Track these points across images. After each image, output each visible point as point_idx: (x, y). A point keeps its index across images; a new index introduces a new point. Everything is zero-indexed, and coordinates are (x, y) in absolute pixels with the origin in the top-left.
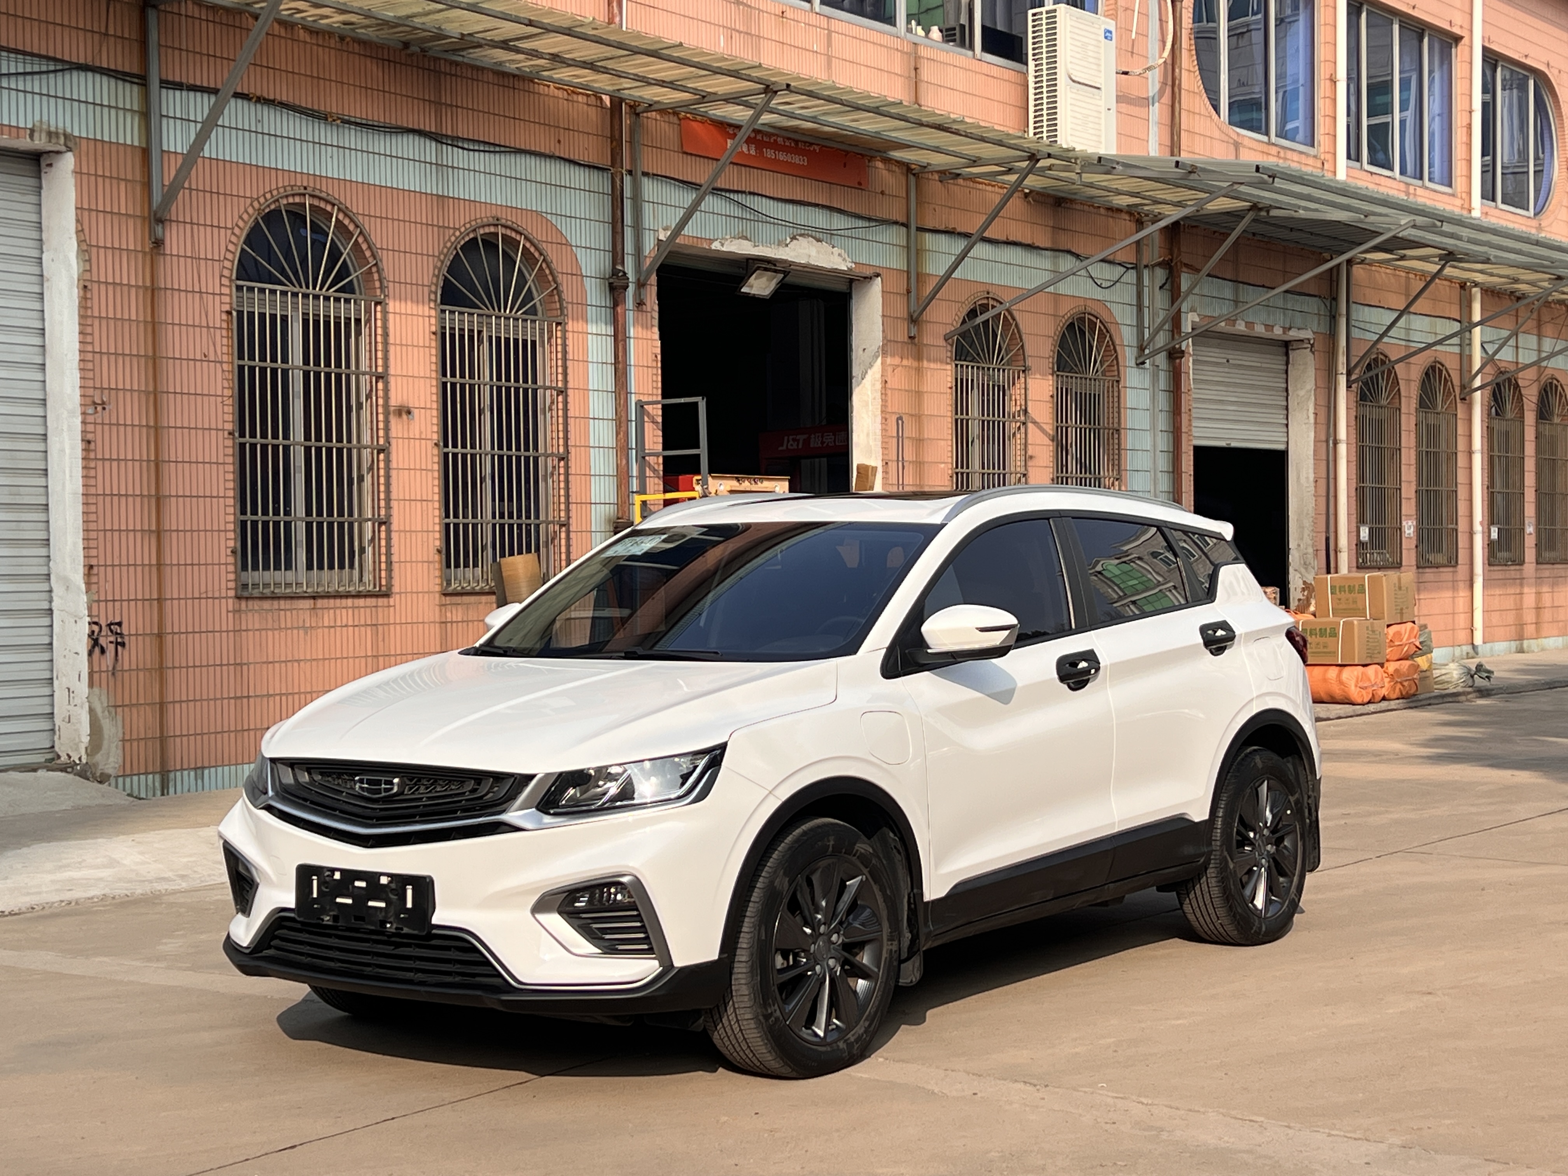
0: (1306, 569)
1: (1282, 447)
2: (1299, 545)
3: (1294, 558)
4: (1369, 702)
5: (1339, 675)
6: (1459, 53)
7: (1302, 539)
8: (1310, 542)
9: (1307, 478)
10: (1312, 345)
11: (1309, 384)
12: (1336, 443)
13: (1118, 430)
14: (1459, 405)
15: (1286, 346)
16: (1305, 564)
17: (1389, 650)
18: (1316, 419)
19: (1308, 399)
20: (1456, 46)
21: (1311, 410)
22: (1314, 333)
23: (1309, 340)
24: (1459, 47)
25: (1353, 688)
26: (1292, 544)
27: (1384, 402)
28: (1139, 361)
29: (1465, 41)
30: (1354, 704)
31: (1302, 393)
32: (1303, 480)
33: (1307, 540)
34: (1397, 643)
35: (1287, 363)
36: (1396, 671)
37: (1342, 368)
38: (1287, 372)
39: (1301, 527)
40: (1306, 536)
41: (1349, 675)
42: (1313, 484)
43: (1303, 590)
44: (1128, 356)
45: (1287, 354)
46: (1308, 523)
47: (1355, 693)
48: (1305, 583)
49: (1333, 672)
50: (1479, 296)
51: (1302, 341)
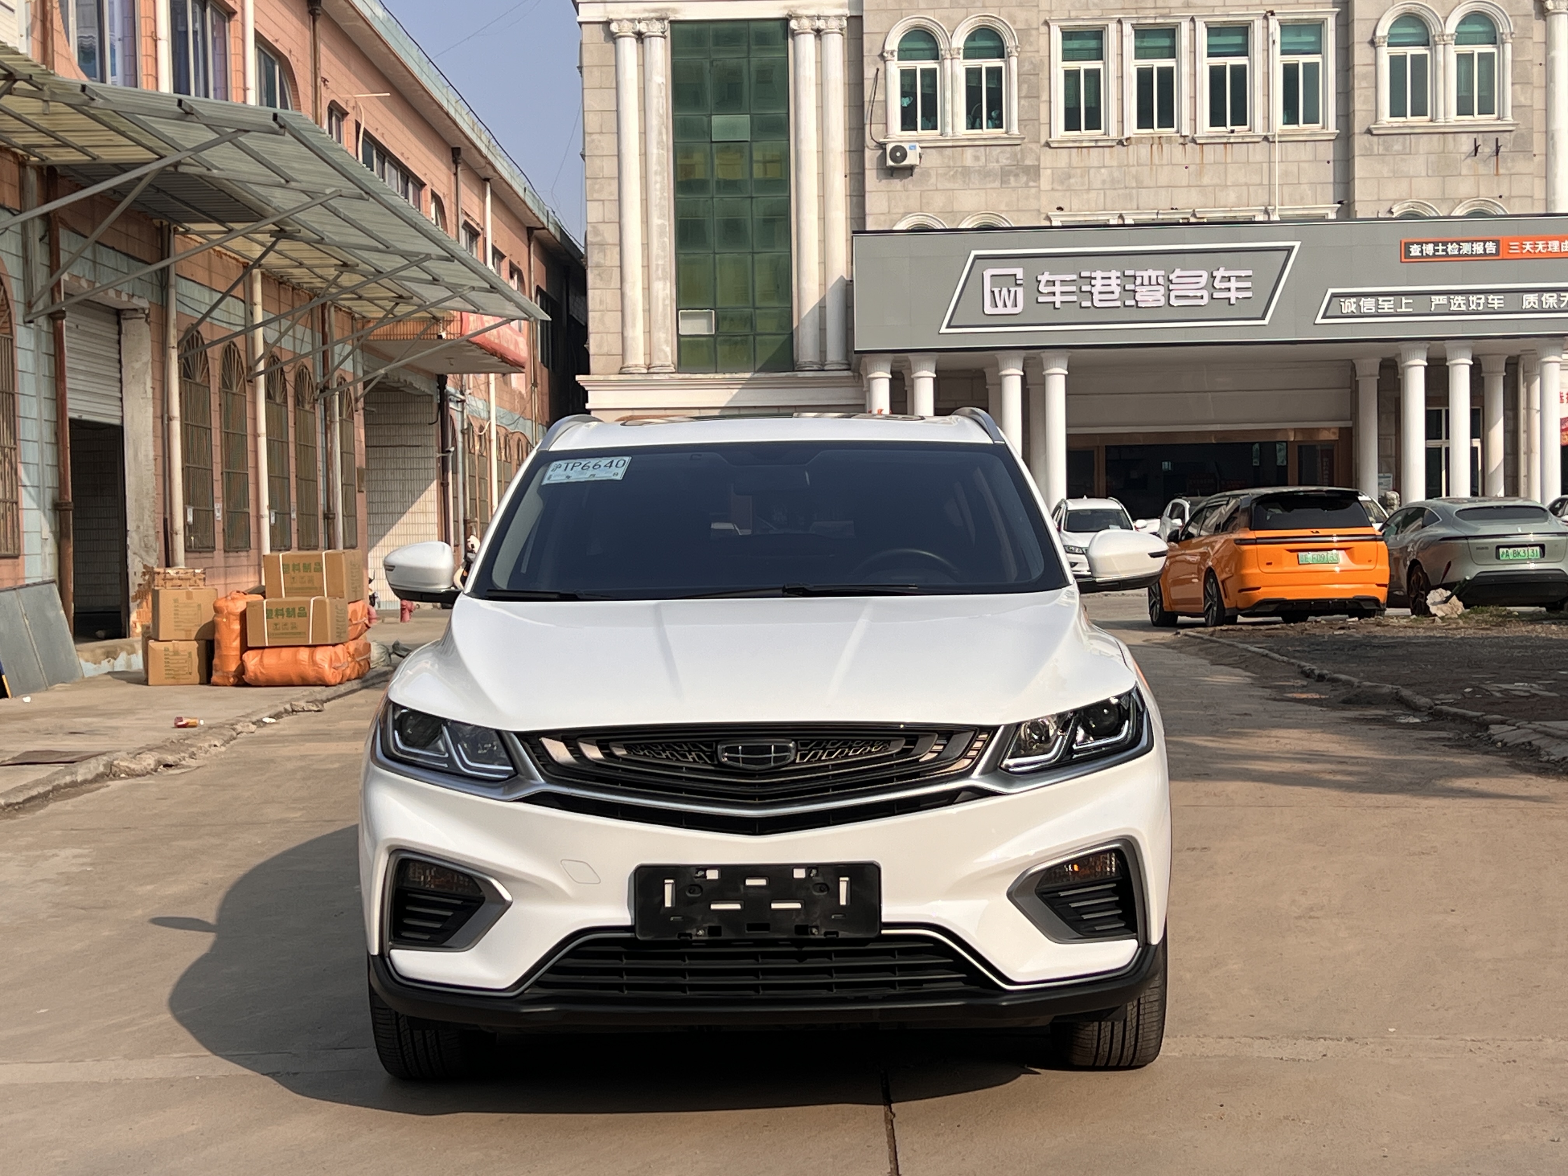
0: (147, 552)
1: (117, 422)
2: (138, 527)
3: (133, 540)
4: (340, 683)
5: (312, 656)
6: (233, 27)
7: (142, 520)
8: (151, 524)
9: (147, 456)
10: (148, 316)
11: (147, 357)
12: (170, 419)
13: (13, 395)
14: (247, 387)
15: (118, 315)
16: (146, 546)
17: (350, 628)
18: (153, 393)
19: (145, 373)
20: (229, 22)
21: (149, 384)
22: (150, 303)
23: (143, 309)
24: (232, 23)
25: (326, 666)
26: (131, 526)
27: (198, 380)
28: (27, 319)
29: (238, 16)
30: (327, 686)
31: (137, 365)
32: (141, 457)
33: (148, 521)
34: (354, 622)
35: (120, 333)
36: (356, 650)
37: (173, 341)
38: (119, 342)
39: (141, 508)
40: (146, 517)
41: (322, 656)
42: (153, 462)
43: (144, 574)
44: (18, 311)
45: (119, 323)
46: (147, 503)
47: (329, 674)
48: (145, 567)
49: (304, 654)
50: (259, 277)
51: (135, 310)
